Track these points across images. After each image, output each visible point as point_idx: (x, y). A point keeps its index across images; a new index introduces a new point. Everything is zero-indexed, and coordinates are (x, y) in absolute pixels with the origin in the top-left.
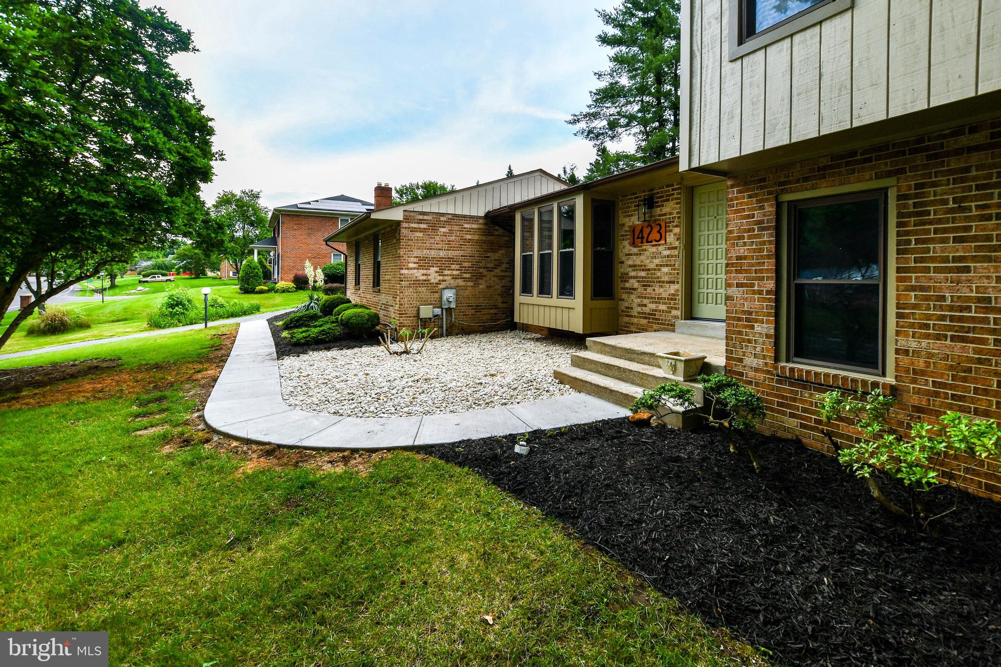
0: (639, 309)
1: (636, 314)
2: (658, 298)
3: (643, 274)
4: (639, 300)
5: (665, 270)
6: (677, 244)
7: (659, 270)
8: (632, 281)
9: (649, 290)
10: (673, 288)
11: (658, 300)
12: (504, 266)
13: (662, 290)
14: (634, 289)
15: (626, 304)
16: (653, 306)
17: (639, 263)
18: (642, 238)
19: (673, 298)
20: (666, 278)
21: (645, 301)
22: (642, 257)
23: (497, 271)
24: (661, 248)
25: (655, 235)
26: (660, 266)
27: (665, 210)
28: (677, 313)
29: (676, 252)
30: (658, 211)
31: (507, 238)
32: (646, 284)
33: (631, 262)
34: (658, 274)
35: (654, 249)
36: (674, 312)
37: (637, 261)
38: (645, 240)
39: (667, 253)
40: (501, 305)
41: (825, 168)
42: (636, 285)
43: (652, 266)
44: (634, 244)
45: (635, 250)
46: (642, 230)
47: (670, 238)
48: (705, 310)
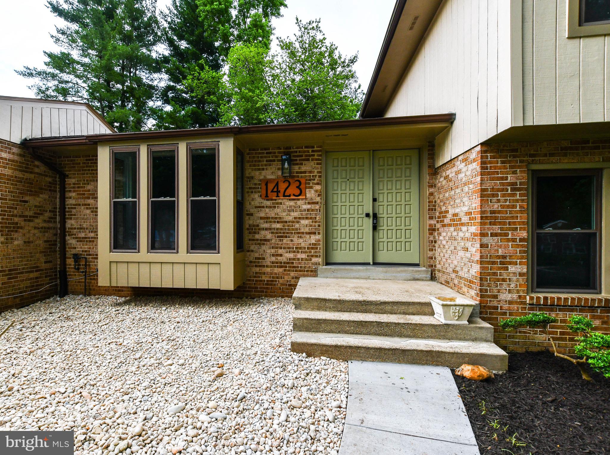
0: (273, 259)
1: (269, 264)
2: (297, 248)
3: (279, 226)
4: (273, 251)
5: (304, 222)
6: (318, 199)
7: (298, 222)
8: (263, 232)
9: (285, 240)
10: (313, 239)
11: (298, 249)
12: (47, 215)
13: (301, 241)
14: (268, 240)
15: (257, 255)
16: (291, 255)
17: (273, 215)
18: (278, 192)
19: (314, 246)
20: (307, 230)
21: (280, 251)
22: (277, 210)
23: (39, 222)
24: (299, 203)
25: (293, 190)
26: (297, 220)
27: (303, 168)
28: (320, 260)
29: (317, 207)
30: (296, 168)
31: (49, 179)
32: (281, 235)
33: (262, 215)
34: (297, 226)
35: (292, 203)
36: (314, 260)
37: (272, 213)
38: (281, 194)
39: (309, 206)
40: (43, 266)
41: (566, 149)
42: (269, 236)
43: (290, 218)
44: (267, 197)
45: (268, 203)
46: (277, 184)
47: (310, 194)
48: (339, 256)
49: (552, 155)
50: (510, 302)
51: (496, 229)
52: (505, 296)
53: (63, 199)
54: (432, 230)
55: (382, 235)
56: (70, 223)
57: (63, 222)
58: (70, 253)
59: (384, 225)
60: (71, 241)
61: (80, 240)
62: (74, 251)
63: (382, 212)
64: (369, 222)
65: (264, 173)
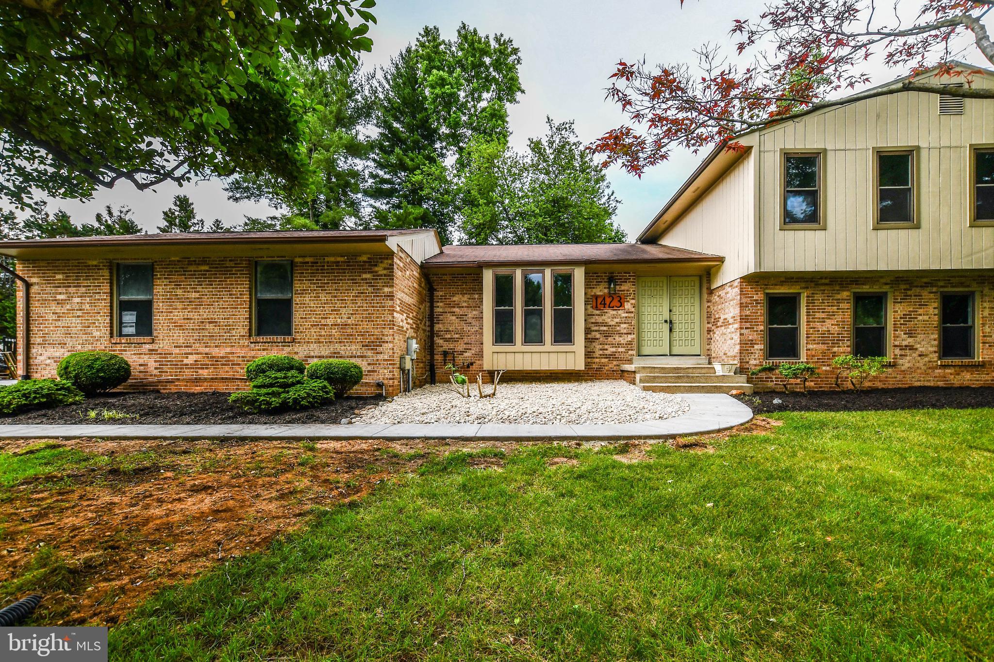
0: (601, 352)
3: (605, 328)
4: (601, 347)
5: (623, 326)
6: (633, 310)
7: (619, 326)
8: (593, 333)
9: (610, 339)
10: (630, 338)
11: (619, 345)
12: (425, 320)
13: (621, 339)
16: (614, 350)
17: (601, 321)
18: (605, 304)
19: (630, 343)
20: (625, 331)
21: (606, 347)
22: (603, 317)
23: (423, 324)
24: (620, 312)
25: (615, 303)
26: (618, 324)
27: (623, 288)
28: (634, 352)
29: (632, 315)
30: (618, 288)
32: (607, 335)
33: (593, 321)
34: (618, 328)
35: (614, 312)
36: (630, 352)
37: (600, 320)
38: (607, 306)
39: (626, 315)
40: (424, 359)
42: (598, 336)
43: (613, 323)
44: (597, 308)
45: (598, 312)
46: (604, 299)
47: (628, 306)
48: (646, 350)
49: (776, 285)
50: (755, 365)
51: (748, 325)
52: (753, 362)
53: (432, 308)
54: (709, 331)
55: (675, 334)
56: (437, 327)
57: (432, 326)
58: (438, 350)
59: (677, 327)
60: (438, 341)
61: (446, 340)
62: (441, 349)
63: (675, 319)
64: (667, 326)
65: (594, 290)
